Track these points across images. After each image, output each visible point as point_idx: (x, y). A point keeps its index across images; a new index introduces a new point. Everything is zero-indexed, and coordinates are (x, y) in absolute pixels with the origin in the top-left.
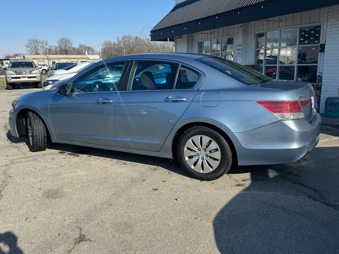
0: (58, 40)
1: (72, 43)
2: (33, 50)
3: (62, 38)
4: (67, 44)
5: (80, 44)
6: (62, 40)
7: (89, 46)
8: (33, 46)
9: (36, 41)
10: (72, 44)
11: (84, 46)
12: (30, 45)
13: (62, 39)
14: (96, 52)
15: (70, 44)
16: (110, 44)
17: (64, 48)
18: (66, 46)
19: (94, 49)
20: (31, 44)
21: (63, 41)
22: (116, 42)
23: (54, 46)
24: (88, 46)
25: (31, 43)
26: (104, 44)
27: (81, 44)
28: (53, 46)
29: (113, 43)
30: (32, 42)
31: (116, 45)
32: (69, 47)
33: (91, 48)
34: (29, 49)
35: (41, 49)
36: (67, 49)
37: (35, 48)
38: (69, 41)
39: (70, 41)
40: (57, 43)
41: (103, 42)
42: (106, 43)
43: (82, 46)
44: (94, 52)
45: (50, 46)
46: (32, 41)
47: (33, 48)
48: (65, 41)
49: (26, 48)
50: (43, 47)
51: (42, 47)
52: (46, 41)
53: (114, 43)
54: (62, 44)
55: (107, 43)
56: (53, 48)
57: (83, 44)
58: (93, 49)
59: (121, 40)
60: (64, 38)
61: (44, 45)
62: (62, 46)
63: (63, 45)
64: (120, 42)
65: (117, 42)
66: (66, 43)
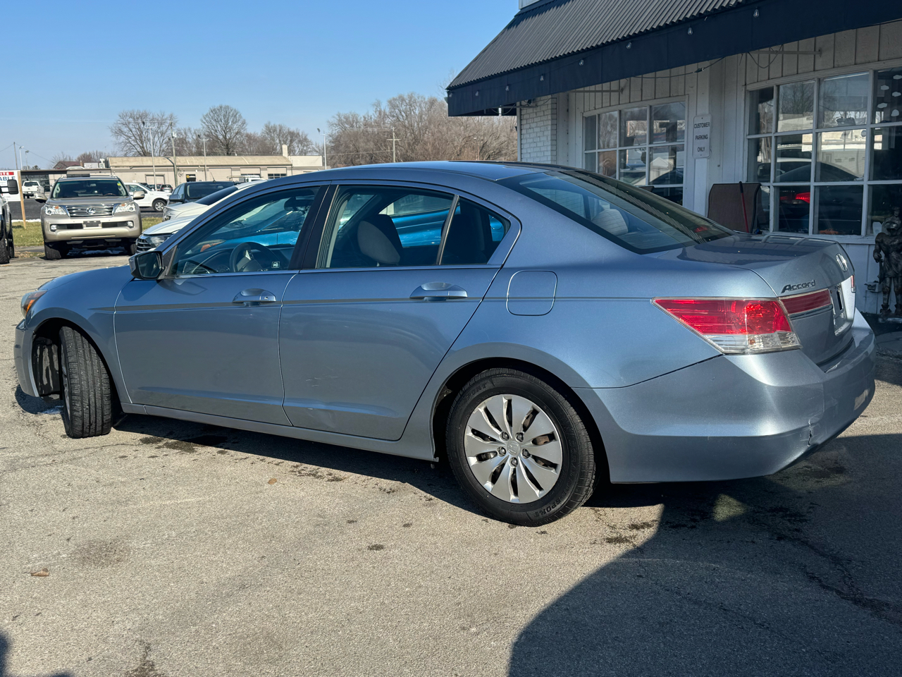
0: (205, 114)
1: (244, 120)
2: (132, 142)
3: (217, 105)
4: (230, 124)
5: (269, 123)
6: (216, 113)
7: (293, 129)
8: (134, 130)
9: (141, 118)
10: (244, 123)
11: (280, 131)
12: (125, 129)
13: (214, 110)
14: (314, 146)
15: (240, 123)
16: (353, 121)
17: (221, 137)
18: (226, 129)
19: (309, 138)
20: (127, 125)
21: (218, 116)
22: (373, 117)
23: (193, 131)
24: (291, 130)
25: (129, 123)
26: (336, 122)
27: (272, 124)
28: (189, 129)
29: (363, 119)
30: (131, 120)
31: (373, 124)
32: (237, 134)
33: (298, 134)
34: (122, 139)
35: (156, 139)
36: (230, 139)
37: (138, 138)
38: (235, 116)
39: (240, 116)
40: (202, 121)
41: (334, 117)
42: (342, 118)
43: (275, 131)
44: (307, 146)
45: (182, 131)
46: (131, 117)
47: (133, 138)
48: (225, 116)
49: (114, 139)
50: (163, 134)
51: (160, 135)
52: (171, 117)
53: (365, 118)
54: (214, 123)
55: (347, 118)
56: (190, 136)
57: (277, 124)
58: (306, 139)
59: (387, 111)
60: (221, 107)
61: (164, 128)
62: (216, 131)
63: (220, 129)
64: (382, 116)
65: (373, 114)
66: (227, 122)
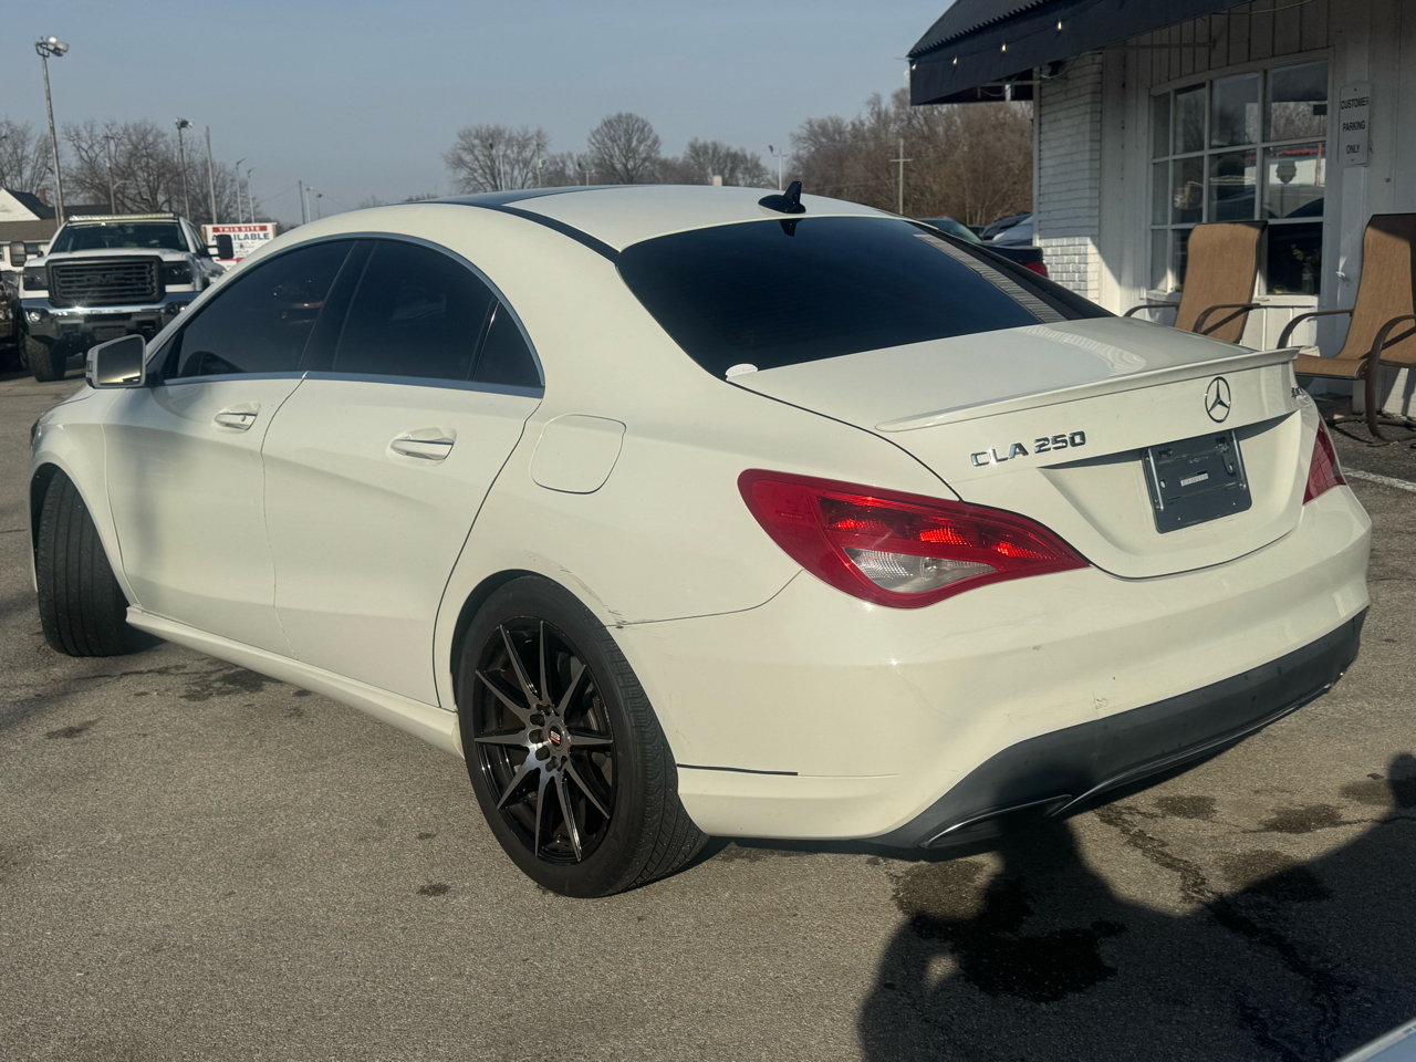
0: (594, 129)
1: (657, 137)
2: (479, 178)
3: (614, 114)
4: (634, 143)
5: (696, 140)
6: (612, 126)
7: (735, 148)
8: (481, 158)
9: (490, 139)
10: (656, 141)
11: (714, 152)
12: (468, 158)
13: (610, 122)
14: (769, 177)
15: (649, 142)
16: (835, 131)
17: (619, 166)
18: (629, 152)
19: (763, 163)
20: (471, 150)
21: (615, 131)
22: (867, 123)
23: (575, 158)
24: (732, 150)
25: (474, 146)
26: (804, 133)
27: (701, 141)
28: (570, 155)
29: (850, 127)
30: (476, 142)
31: (867, 135)
32: (644, 160)
33: (745, 156)
34: (464, 173)
35: (516, 172)
36: (633, 169)
37: (487, 171)
38: (643, 131)
39: (651, 131)
40: (590, 140)
41: (801, 127)
42: (816, 128)
43: (705, 153)
44: (758, 176)
45: (558, 159)
46: (475, 138)
47: (480, 171)
48: (626, 131)
49: (450, 173)
50: (526, 163)
51: (521, 165)
52: (539, 134)
53: (854, 125)
54: (609, 143)
55: (823, 127)
56: (571, 166)
57: (709, 141)
58: (757, 166)
59: (892, 109)
60: (620, 116)
61: (527, 153)
62: (611, 157)
63: (617, 154)
64: (882, 119)
65: (868, 119)
66: (629, 141)
